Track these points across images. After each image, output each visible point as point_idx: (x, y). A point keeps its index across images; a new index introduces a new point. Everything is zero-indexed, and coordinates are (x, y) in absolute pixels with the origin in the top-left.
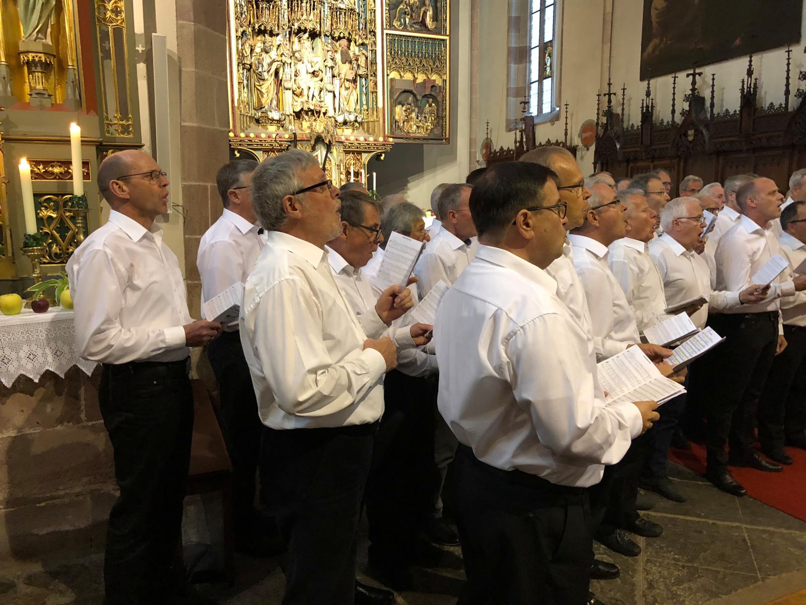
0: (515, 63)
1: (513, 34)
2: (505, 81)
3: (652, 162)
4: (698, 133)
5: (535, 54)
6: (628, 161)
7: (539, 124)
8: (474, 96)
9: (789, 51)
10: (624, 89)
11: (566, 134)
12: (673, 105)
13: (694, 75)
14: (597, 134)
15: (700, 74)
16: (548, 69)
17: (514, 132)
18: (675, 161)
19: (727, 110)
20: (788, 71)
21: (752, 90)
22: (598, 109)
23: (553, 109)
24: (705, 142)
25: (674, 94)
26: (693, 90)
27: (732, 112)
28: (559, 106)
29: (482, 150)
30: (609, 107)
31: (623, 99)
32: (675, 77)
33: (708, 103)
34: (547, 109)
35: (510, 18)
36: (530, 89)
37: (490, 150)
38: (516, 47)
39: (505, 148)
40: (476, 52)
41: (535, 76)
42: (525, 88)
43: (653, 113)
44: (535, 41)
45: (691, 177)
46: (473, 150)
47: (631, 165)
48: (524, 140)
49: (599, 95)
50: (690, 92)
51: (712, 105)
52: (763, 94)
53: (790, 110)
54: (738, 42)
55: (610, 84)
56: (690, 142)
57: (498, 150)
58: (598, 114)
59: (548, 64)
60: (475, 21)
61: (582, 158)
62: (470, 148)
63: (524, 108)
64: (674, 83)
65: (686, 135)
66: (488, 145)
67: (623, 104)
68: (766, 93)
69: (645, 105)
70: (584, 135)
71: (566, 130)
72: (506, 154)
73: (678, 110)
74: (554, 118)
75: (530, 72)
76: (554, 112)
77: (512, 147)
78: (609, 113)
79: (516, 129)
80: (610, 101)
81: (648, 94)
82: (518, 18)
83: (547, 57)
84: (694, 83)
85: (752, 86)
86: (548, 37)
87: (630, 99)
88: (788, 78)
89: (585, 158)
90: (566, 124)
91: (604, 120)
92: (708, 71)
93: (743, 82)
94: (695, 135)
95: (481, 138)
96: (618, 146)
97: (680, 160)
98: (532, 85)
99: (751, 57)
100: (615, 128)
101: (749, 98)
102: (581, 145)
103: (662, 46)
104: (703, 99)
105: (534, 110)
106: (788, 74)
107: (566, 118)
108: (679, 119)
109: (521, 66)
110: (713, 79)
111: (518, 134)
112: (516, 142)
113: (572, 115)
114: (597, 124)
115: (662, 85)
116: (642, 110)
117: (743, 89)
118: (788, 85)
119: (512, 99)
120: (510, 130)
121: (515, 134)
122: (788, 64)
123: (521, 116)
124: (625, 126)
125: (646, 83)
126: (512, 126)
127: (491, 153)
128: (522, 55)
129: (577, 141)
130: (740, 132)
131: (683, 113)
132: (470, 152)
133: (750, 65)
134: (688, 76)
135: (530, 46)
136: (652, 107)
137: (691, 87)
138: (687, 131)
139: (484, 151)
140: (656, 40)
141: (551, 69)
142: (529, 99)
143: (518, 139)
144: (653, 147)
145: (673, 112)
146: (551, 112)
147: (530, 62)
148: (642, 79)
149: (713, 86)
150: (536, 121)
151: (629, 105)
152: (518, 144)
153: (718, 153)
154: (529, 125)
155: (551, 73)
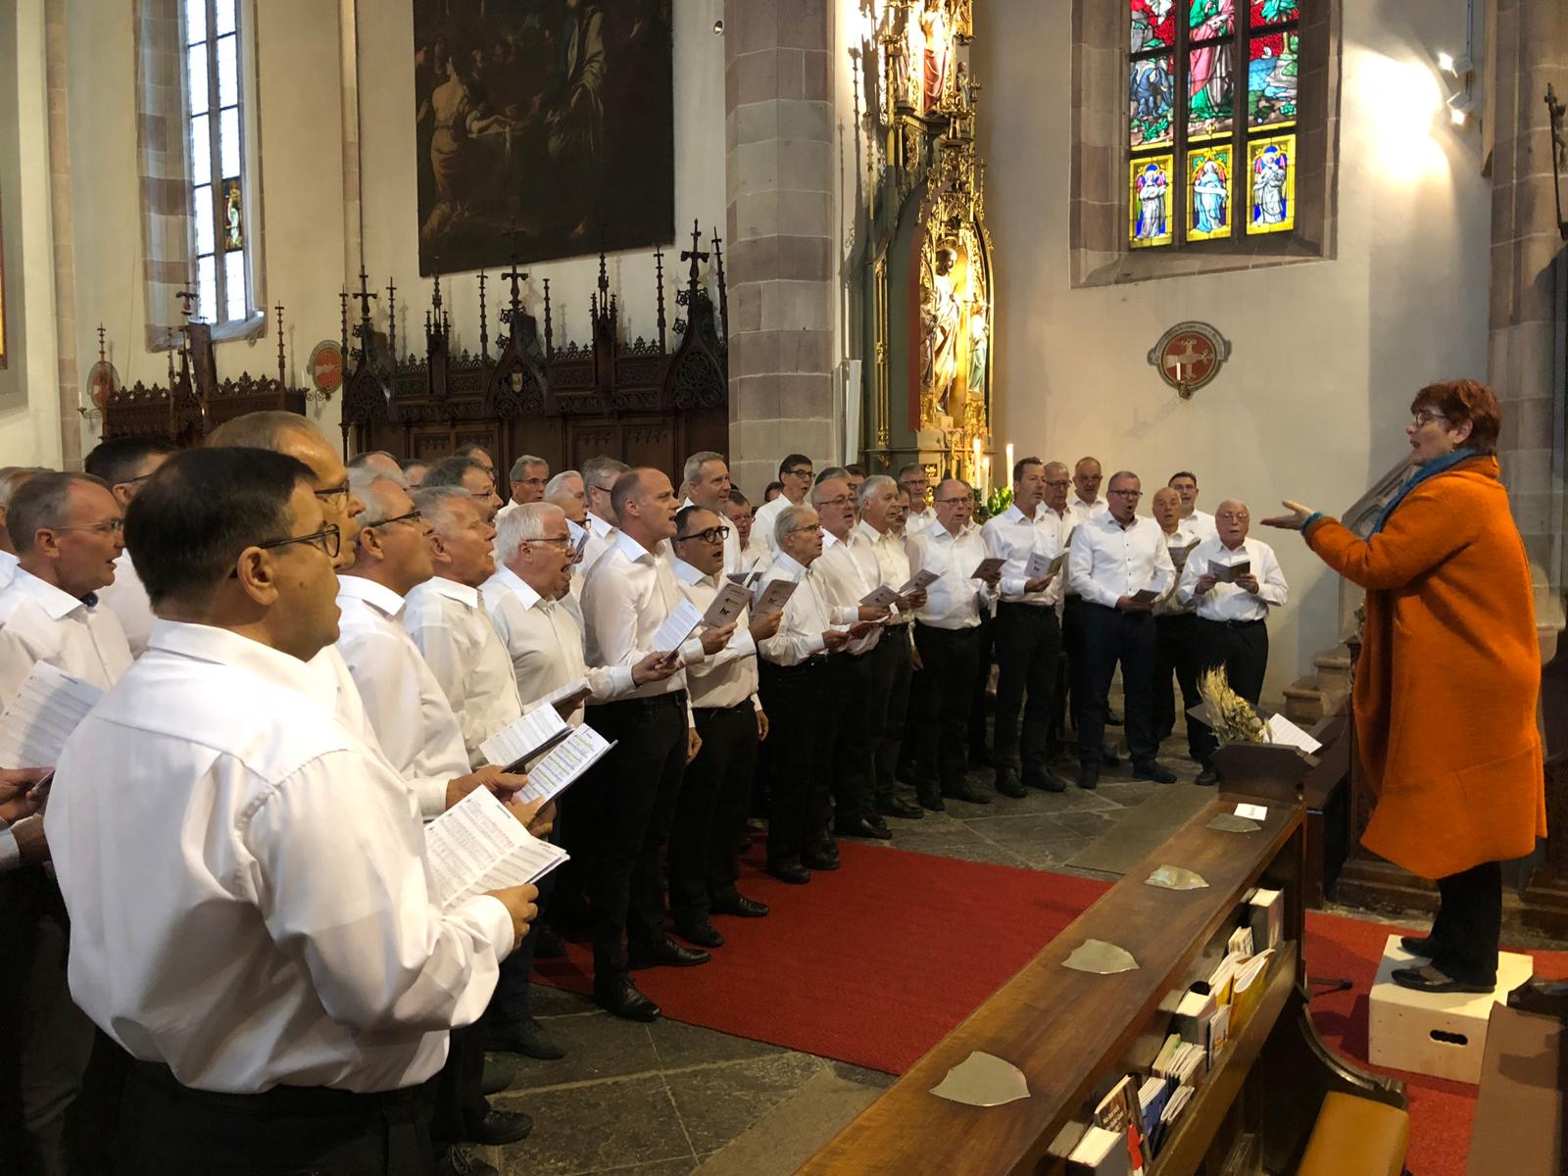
0: (161, 211)
1: (150, 152)
2: (139, 250)
3: (453, 426)
4: (528, 379)
5: (204, 200)
6: (409, 424)
7: (221, 341)
8: (63, 271)
9: (659, 256)
10: (392, 289)
11: (282, 365)
12: (484, 326)
13: (514, 277)
14: (345, 368)
15: (524, 277)
16: (235, 233)
17: (167, 353)
18: (494, 427)
19: (573, 343)
20: (660, 287)
21: (608, 313)
22: (344, 322)
23: (249, 315)
24: (541, 396)
25: (483, 306)
26: (515, 302)
27: (581, 348)
28: (264, 309)
29: (90, 387)
30: (366, 320)
31: (392, 307)
32: (483, 277)
33: (541, 328)
34: (236, 311)
35: (141, 119)
36: (196, 268)
37: (112, 387)
38: (159, 180)
39: (149, 386)
40: (63, 177)
41: (206, 242)
42: (185, 265)
43: (447, 338)
44: (202, 173)
45: (526, 457)
46: (68, 385)
47: (415, 430)
48: (192, 371)
49: (344, 295)
50: (511, 307)
51: (549, 332)
52: (626, 321)
53: (668, 351)
54: (580, 229)
55: (363, 277)
56: (518, 395)
57: (130, 388)
58: (344, 331)
59: (235, 223)
60: (58, 111)
61: (318, 413)
62: (61, 380)
63: (188, 306)
64: (482, 288)
65: (509, 382)
66: (104, 376)
67: (392, 317)
68: (630, 320)
69: (432, 322)
70: (319, 370)
71: (282, 357)
72: (151, 399)
73: (492, 339)
74: (255, 332)
75: (195, 235)
76: (253, 321)
77: (165, 383)
78: (366, 331)
79: (170, 347)
80: (366, 309)
81: (437, 302)
82: (160, 122)
83: (231, 210)
84: (515, 291)
85: (609, 307)
86: (231, 169)
87: (404, 309)
88: (661, 299)
89: (324, 414)
90: (281, 345)
91: (357, 343)
92: (538, 271)
93: (594, 298)
94: (525, 383)
95: (86, 361)
96: (388, 395)
97: (502, 425)
98: (201, 261)
99: (602, 258)
100: (380, 362)
101: (606, 323)
102: (313, 389)
103: (454, 218)
104: (533, 320)
105: (207, 311)
106: (660, 293)
107: (281, 333)
108: (494, 352)
109: (172, 218)
110: (547, 288)
111: (177, 359)
112: (171, 374)
113: (292, 328)
114: (344, 350)
115: (460, 287)
116: (429, 331)
117: (594, 311)
118: (661, 310)
119: (157, 286)
120: (157, 349)
121: (170, 357)
122: (660, 277)
123: (178, 321)
124: (398, 356)
125: (431, 281)
126: (161, 341)
127: (114, 394)
128: (175, 196)
129: (305, 381)
130: (597, 383)
131: (501, 342)
132: (61, 389)
133: (603, 272)
134: (504, 276)
135: (191, 182)
136: (447, 326)
137: (511, 298)
138: (510, 375)
139: (97, 389)
140: (443, 206)
141: (241, 233)
142: (195, 290)
143: (178, 368)
144: (455, 400)
145: (484, 338)
146: (247, 320)
147: (193, 214)
148: (424, 274)
149: (547, 299)
150: (215, 334)
151: (404, 320)
152: (177, 380)
153: (566, 417)
154: (200, 343)
155: (242, 242)
